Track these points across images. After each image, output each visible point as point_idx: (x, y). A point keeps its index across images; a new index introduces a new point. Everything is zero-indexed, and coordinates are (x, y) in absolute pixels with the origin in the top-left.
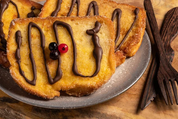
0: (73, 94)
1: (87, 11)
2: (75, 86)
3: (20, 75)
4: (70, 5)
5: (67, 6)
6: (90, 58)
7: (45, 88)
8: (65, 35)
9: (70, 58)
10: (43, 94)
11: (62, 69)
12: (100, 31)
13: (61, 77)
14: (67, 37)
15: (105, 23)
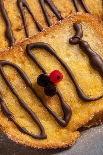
0: (92, 124)
1: (41, 10)
2: (93, 116)
3: (23, 134)
4: (19, 12)
5: (16, 15)
6: (91, 73)
7: (60, 134)
8: (47, 57)
9: (68, 84)
10: (62, 144)
11: (67, 101)
12: (84, 34)
13: (71, 112)
14: (50, 59)
15: (84, 21)
